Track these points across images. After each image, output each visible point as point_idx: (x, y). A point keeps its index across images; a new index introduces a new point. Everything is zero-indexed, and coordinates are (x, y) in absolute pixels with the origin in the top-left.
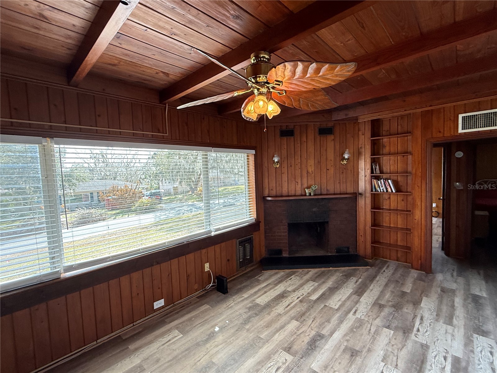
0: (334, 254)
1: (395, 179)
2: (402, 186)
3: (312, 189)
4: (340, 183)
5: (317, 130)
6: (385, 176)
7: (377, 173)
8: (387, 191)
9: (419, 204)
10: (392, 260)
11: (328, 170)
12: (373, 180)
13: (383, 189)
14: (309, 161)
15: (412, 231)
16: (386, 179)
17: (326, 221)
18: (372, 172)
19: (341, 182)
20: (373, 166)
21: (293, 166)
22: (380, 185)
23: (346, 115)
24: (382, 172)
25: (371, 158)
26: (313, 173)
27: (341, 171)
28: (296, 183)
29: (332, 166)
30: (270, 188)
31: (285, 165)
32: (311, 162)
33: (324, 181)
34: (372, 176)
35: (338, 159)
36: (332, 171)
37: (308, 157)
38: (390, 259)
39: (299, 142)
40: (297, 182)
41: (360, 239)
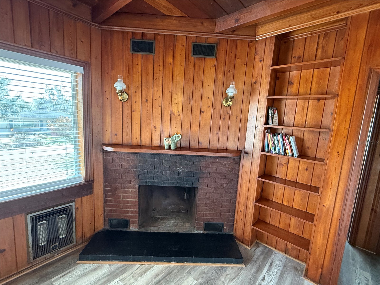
0: (202, 232)
1: (299, 136)
2: (308, 148)
3: (173, 140)
4: (218, 134)
5: (191, 47)
6: (285, 130)
7: (274, 124)
8: (285, 153)
9: (335, 182)
10: (278, 249)
11: (203, 112)
12: (266, 133)
13: (279, 150)
14: (174, 96)
15: (315, 222)
16: (286, 135)
17: (193, 186)
18: (267, 122)
19: (221, 133)
20: (270, 113)
21: (150, 100)
22: (276, 143)
23: (237, 21)
24: (281, 123)
25: (268, 99)
26: (179, 115)
27: (222, 117)
28: (154, 129)
29: (209, 107)
30: (113, 133)
31: (137, 98)
32: (178, 98)
33: (195, 128)
34: (265, 128)
35: (219, 98)
36: (208, 115)
37: (174, 90)
38: (276, 248)
39: (161, 64)
40: (155, 127)
41: (239, 216)
